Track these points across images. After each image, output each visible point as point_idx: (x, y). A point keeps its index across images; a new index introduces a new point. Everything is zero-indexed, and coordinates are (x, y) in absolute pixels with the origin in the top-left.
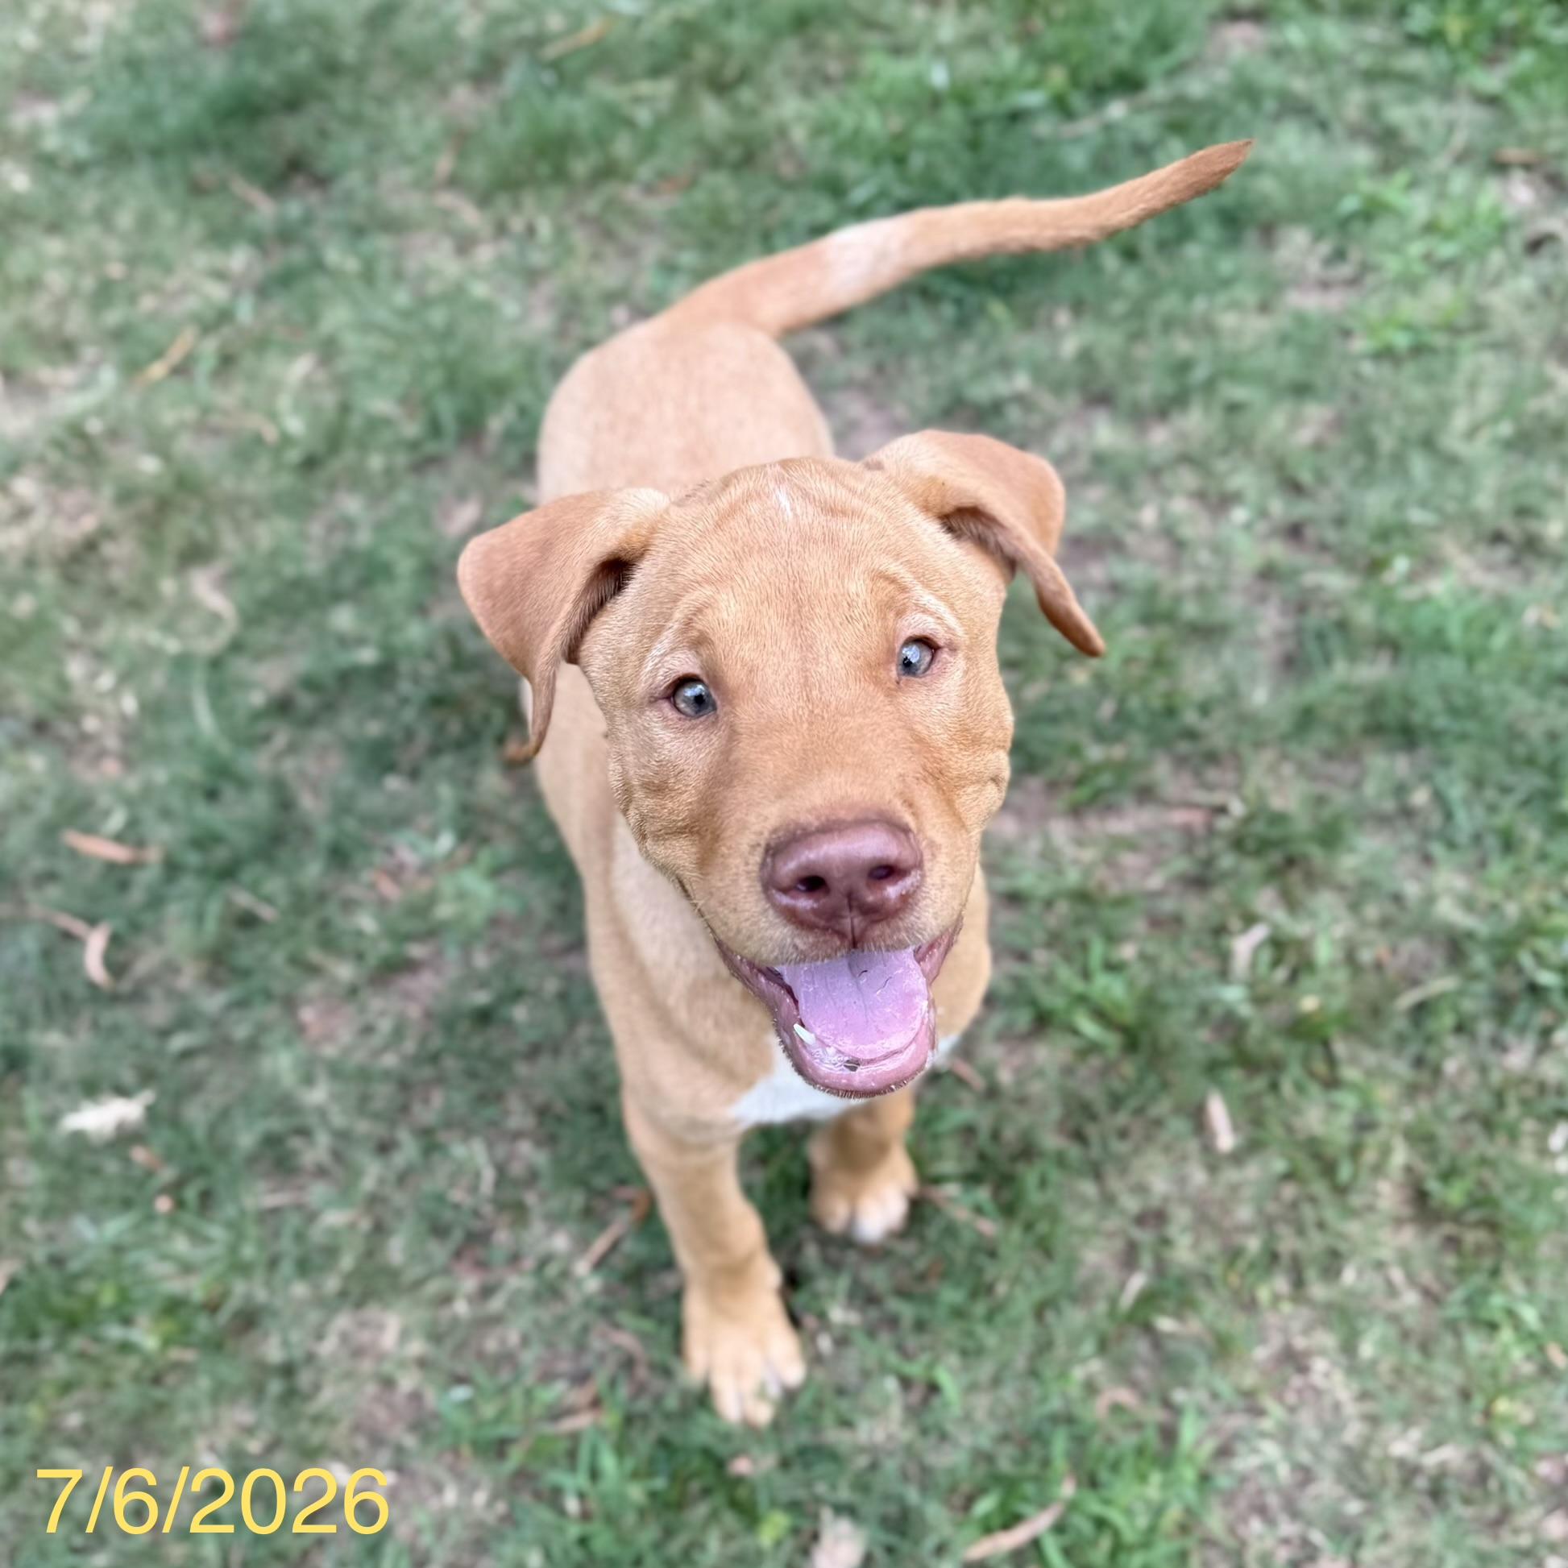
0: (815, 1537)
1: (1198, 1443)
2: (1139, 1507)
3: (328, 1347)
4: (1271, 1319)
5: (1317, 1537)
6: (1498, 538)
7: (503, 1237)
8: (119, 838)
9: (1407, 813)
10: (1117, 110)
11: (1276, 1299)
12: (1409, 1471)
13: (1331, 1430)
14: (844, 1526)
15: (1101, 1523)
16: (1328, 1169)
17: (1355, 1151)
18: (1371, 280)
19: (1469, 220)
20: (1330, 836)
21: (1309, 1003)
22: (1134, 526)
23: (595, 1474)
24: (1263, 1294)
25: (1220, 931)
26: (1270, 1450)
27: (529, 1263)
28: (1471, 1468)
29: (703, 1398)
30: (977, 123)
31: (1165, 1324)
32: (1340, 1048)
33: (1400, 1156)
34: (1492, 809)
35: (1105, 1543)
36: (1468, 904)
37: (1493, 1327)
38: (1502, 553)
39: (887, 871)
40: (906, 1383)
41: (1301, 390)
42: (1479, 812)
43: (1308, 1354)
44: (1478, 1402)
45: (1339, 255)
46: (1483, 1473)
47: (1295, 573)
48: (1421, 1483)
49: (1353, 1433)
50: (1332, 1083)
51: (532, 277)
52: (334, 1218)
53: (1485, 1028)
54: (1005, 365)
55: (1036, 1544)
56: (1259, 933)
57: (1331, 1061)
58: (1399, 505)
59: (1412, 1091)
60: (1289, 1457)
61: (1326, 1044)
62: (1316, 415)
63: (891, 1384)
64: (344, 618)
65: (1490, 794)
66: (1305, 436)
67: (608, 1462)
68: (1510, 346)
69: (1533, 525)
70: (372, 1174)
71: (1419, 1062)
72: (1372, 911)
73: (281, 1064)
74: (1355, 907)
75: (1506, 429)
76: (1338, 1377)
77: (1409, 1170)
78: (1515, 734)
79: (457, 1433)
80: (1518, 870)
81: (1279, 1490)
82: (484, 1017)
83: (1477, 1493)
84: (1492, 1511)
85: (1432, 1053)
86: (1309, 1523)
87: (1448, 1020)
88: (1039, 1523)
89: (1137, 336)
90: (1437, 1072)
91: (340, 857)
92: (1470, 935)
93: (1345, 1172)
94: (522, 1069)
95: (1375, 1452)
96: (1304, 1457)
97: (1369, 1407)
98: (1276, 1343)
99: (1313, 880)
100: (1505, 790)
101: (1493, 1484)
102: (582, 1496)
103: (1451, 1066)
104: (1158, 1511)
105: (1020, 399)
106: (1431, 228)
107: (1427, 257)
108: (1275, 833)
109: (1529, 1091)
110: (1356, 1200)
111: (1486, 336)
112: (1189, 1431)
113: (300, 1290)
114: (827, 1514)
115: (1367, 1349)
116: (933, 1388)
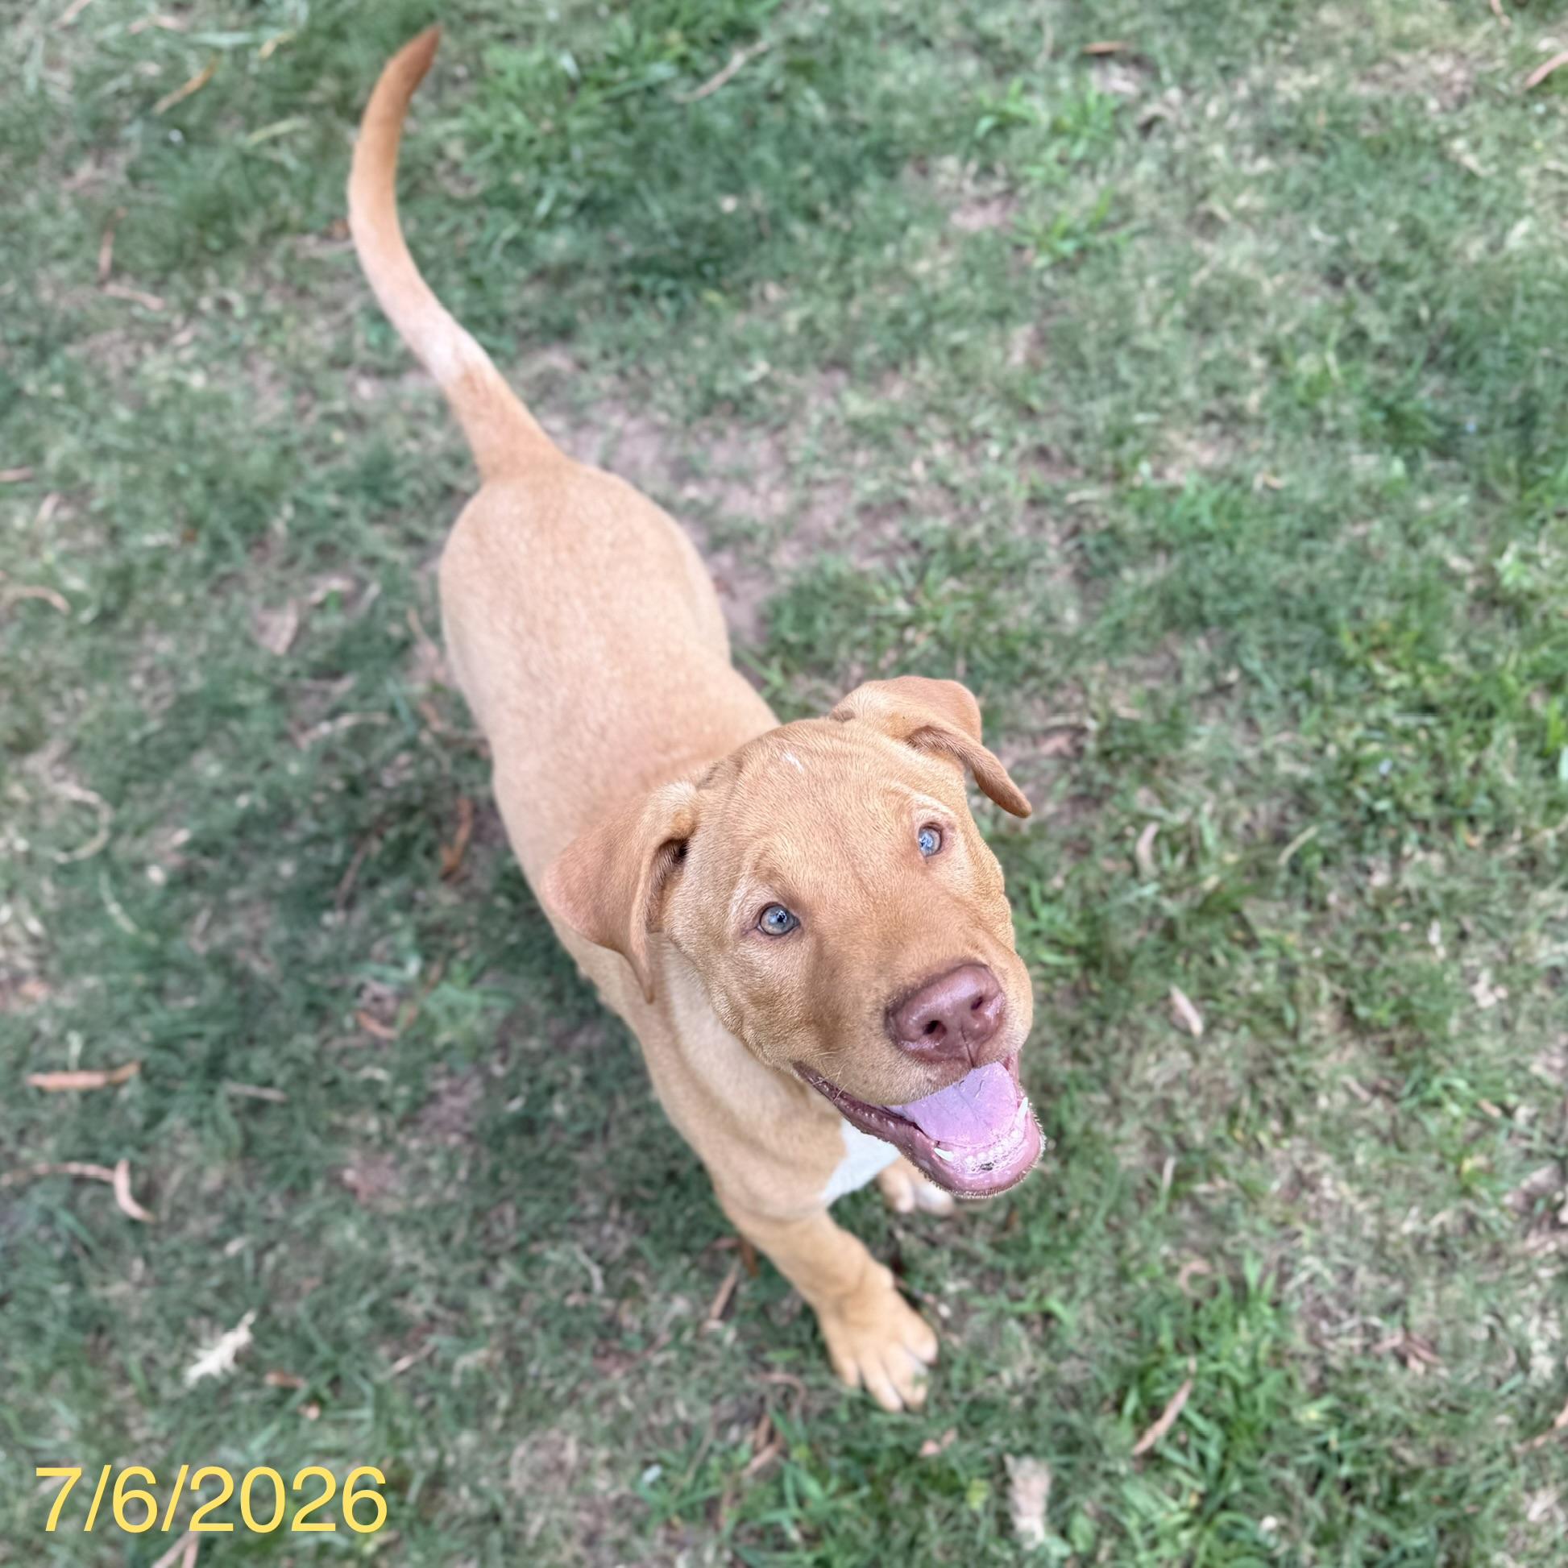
0: (1007, 1481)
1: (1262, 1279)
2: (1239, 1351)
3: (518, 1480)
4: (1276, 1154)
5: (1375, 1321)
6: (1209, 417)
7: (629, 1319)
8: (84, 1065)
9: (1223, 689)
10: (738, 60)
11: (1276, 1139)
12: (1419, 1242)
13: (1351, 1228)
14: (1028, 1463)
15: (1218, 1378)
16: (1278, 1020)
17: (1292, 995)
18: (1024, 191)
19: (1084, 116)
20: (1174, 729)
21: (1211, 882)
22: (911, 483)
23: (801, 1501)
24: (1264, 1138)
25: (1119, 838)
26: (1313, 1263)
27: (665, 1338)
28: (1460, 1221)
29: (866, 1402)
30: (618, 101)
31: (1201, 1188)
32: (1250, 911)
33: (1326, 988)
34: (1289, 668)
35: (1227, 1392)
36: (1298, 756)
37: (1437, 1104)
38: (1214, 428)
39: (978, 1003)
40: (1022, 1319)
41: (1001, 316)
42: (1279, 674)
43: (1316, 1175)
44: (1451, 1167)
45: (987, 171)
46: (1471, 1222)
47: (1060, 493)
48: (1430, 1247)
49: (1369, 1227)
50: (1251, 943)
51: (244, 356)
52: (469, 1361)
53: (1348, 857)
54: (740, 351)
55: (1181, 1418)
56: (1151, 830)
57: (1244, 924)
58: (1122, 409)
59: (1310, 928)
60: (1327, 1264)
61: (1236, 912)
62: (1021, 335)
63: (1012, 1325)
64: (210, 768)
65: (1283, 656)
66: (1018, 358)
67: (812, 1487)
68: (1155, 229)
69: (1234, 400)
70: (486, 1309)
71: (1308, 903)
72: (1227, 786)
73: (348, 1234)
74: (1212, 784)
75: (1179, 311)
76: (1343, 1186)
77: (1335, 998)
78: (1283, 594)
79: (664, 1510)
80: (1325, 716)
81: (1332, 1293)
82: (527, 1125)
83: (1471, 1238)
84: (1486, 1247)
85: (1315, 893)
86: (1365, 1313)
87: (1317, 858)
88: (1179, 1403)
89: (848, 295)
90: (1324, 907)
91: (316, 1011)
92: (1310, 784)
93: (1290, 1016)
94: (581, 1159)
95: (1392, 1237)
96: (1338, 1258)
97: (1375, 1201)
98: (1286, 1174)
99: (1174, 770)
100: (1292, 646)
101: (1481, 1228)
102: (797, 1522)
103: (1332, 899)
104: (1254, 1348)
105: (766, 382)
106: (1056, 130)
107: (1062, 161)
108: (1133, 740)
109: (1399, 902)
110: (1305, 1038)
111: (1134, 225)
112: (1252, 1272)
113: (467, 1439)
114: (1010, 1460)
115: (1360, 1160)
116: (1048, 1316)
